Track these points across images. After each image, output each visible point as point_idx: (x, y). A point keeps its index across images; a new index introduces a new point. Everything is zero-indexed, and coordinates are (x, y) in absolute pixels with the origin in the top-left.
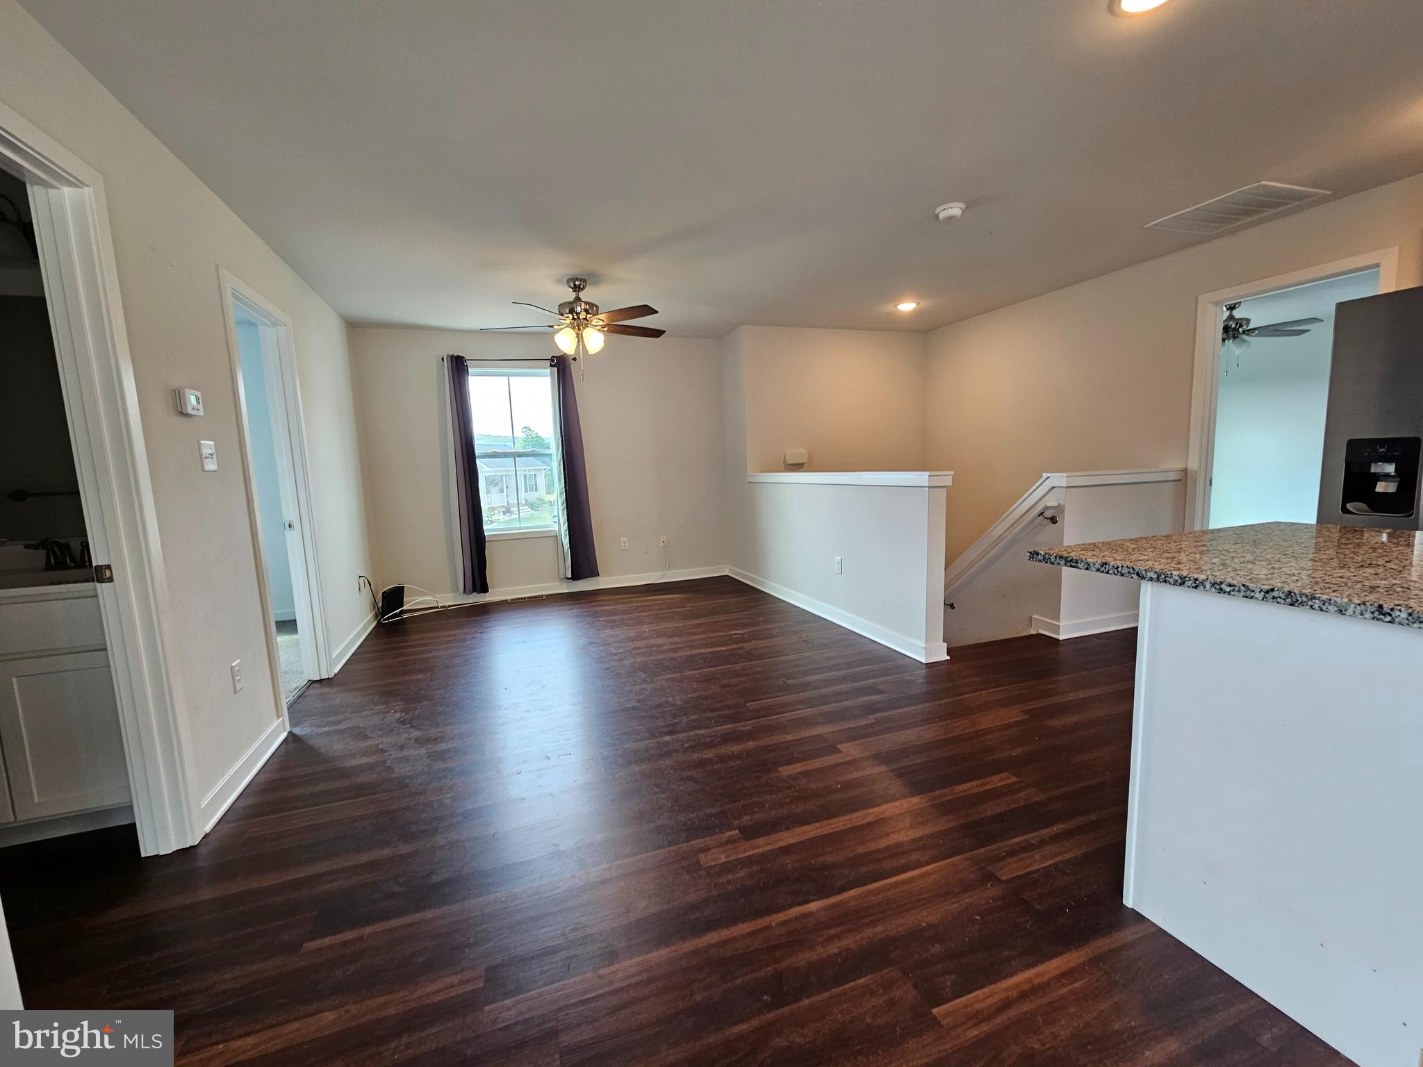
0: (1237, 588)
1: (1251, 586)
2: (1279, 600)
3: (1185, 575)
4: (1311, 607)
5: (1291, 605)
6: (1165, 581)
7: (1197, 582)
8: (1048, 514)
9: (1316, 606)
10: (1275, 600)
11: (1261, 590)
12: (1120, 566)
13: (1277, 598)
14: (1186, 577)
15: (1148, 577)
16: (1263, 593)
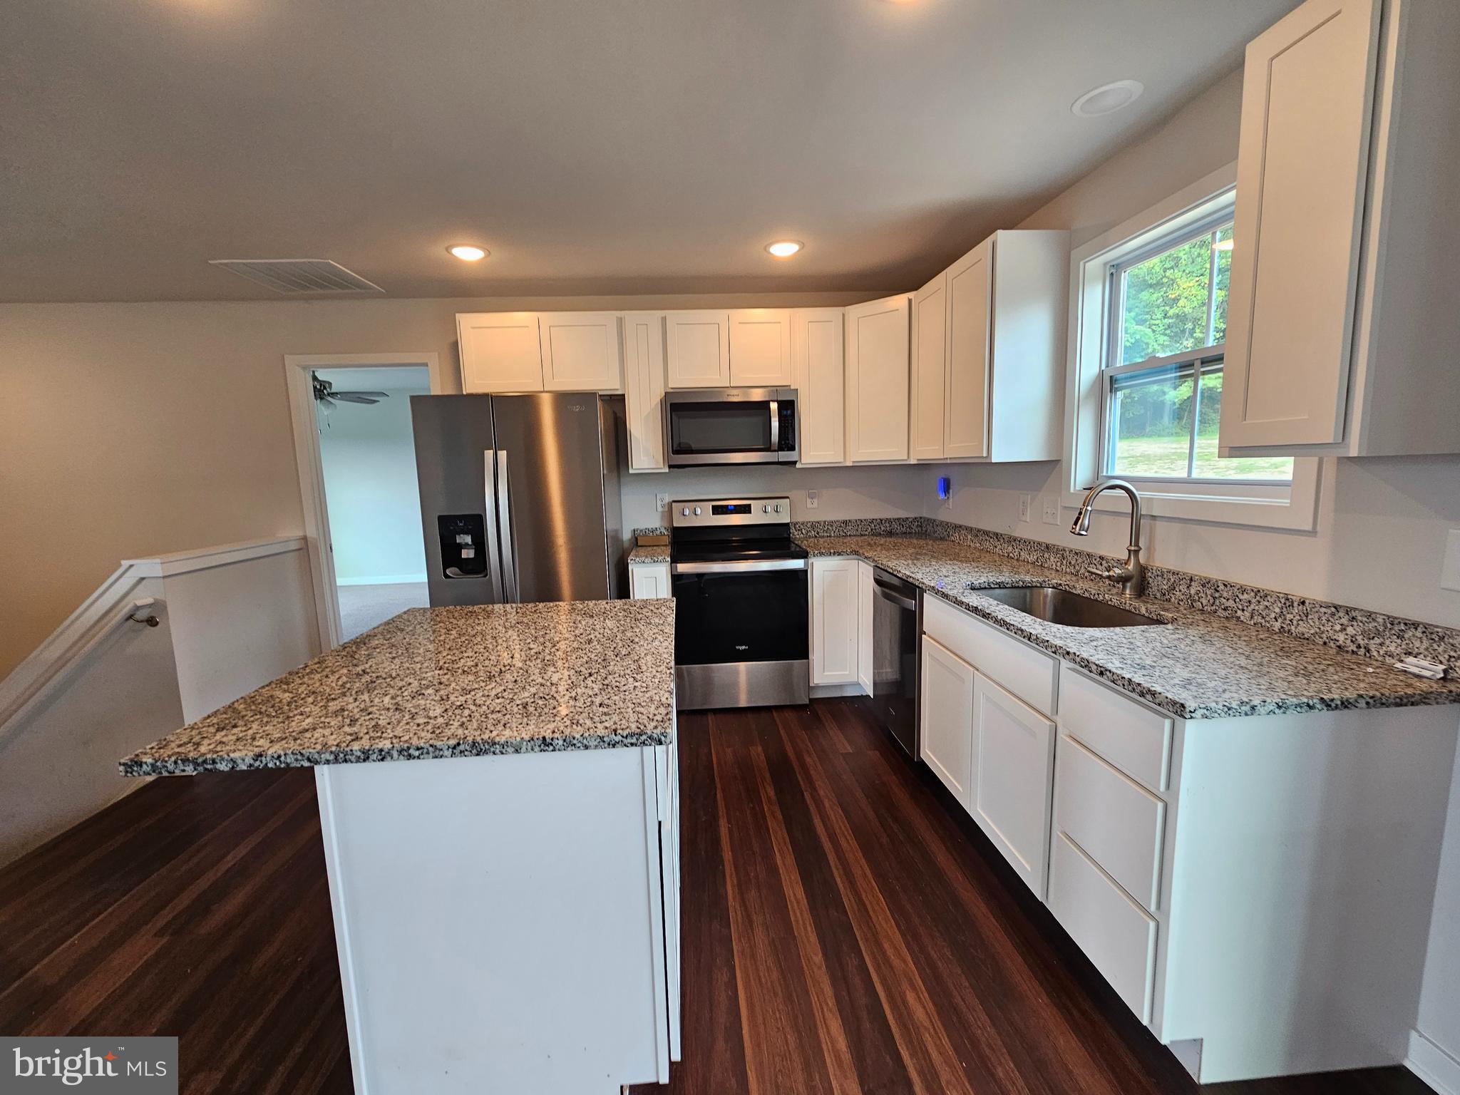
0: (425, 750)
1: (439, 744)
2: (466, 753)
3: (367, 748)
4: (494, 753)
5: (478, 755)
6: (346, 761)
7: (383, 753)
8: (142, 615)
9: (497, 751)
10: (462, 754)
11: (449, 747)
12: (282, 753)
13: (464, 751)
14: (369, 750)
15: (323, 760)
16: (450, 750)
